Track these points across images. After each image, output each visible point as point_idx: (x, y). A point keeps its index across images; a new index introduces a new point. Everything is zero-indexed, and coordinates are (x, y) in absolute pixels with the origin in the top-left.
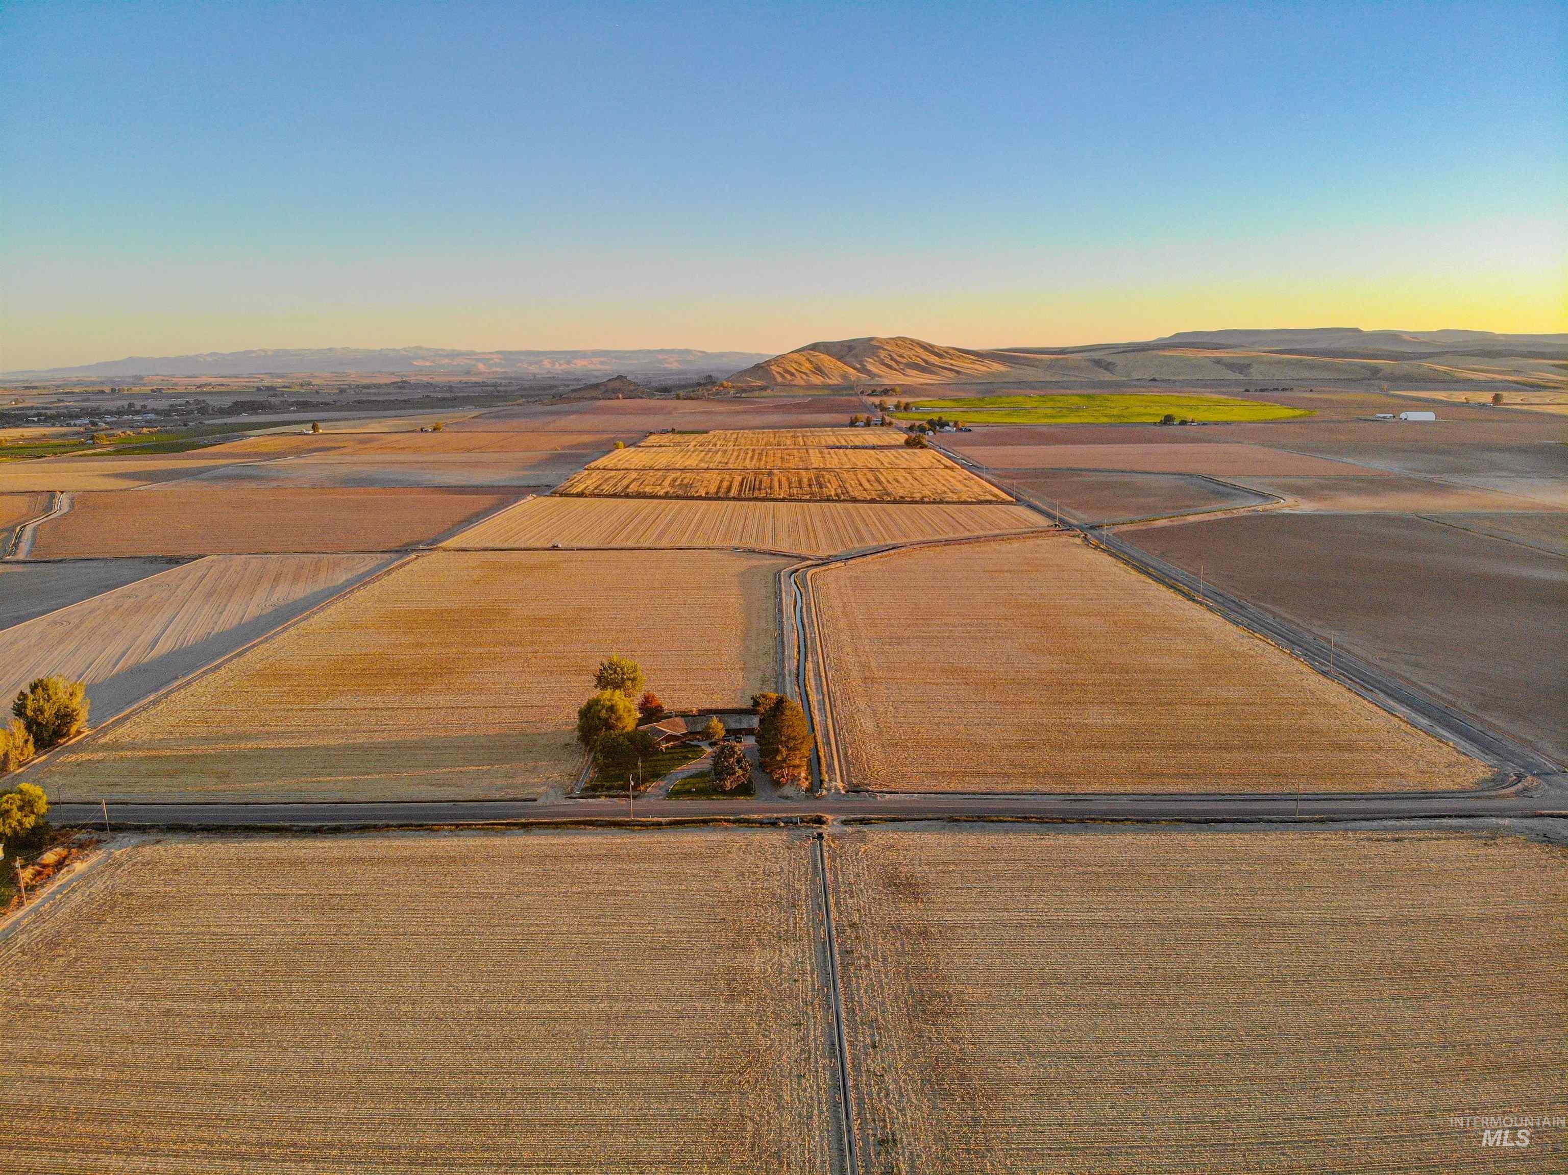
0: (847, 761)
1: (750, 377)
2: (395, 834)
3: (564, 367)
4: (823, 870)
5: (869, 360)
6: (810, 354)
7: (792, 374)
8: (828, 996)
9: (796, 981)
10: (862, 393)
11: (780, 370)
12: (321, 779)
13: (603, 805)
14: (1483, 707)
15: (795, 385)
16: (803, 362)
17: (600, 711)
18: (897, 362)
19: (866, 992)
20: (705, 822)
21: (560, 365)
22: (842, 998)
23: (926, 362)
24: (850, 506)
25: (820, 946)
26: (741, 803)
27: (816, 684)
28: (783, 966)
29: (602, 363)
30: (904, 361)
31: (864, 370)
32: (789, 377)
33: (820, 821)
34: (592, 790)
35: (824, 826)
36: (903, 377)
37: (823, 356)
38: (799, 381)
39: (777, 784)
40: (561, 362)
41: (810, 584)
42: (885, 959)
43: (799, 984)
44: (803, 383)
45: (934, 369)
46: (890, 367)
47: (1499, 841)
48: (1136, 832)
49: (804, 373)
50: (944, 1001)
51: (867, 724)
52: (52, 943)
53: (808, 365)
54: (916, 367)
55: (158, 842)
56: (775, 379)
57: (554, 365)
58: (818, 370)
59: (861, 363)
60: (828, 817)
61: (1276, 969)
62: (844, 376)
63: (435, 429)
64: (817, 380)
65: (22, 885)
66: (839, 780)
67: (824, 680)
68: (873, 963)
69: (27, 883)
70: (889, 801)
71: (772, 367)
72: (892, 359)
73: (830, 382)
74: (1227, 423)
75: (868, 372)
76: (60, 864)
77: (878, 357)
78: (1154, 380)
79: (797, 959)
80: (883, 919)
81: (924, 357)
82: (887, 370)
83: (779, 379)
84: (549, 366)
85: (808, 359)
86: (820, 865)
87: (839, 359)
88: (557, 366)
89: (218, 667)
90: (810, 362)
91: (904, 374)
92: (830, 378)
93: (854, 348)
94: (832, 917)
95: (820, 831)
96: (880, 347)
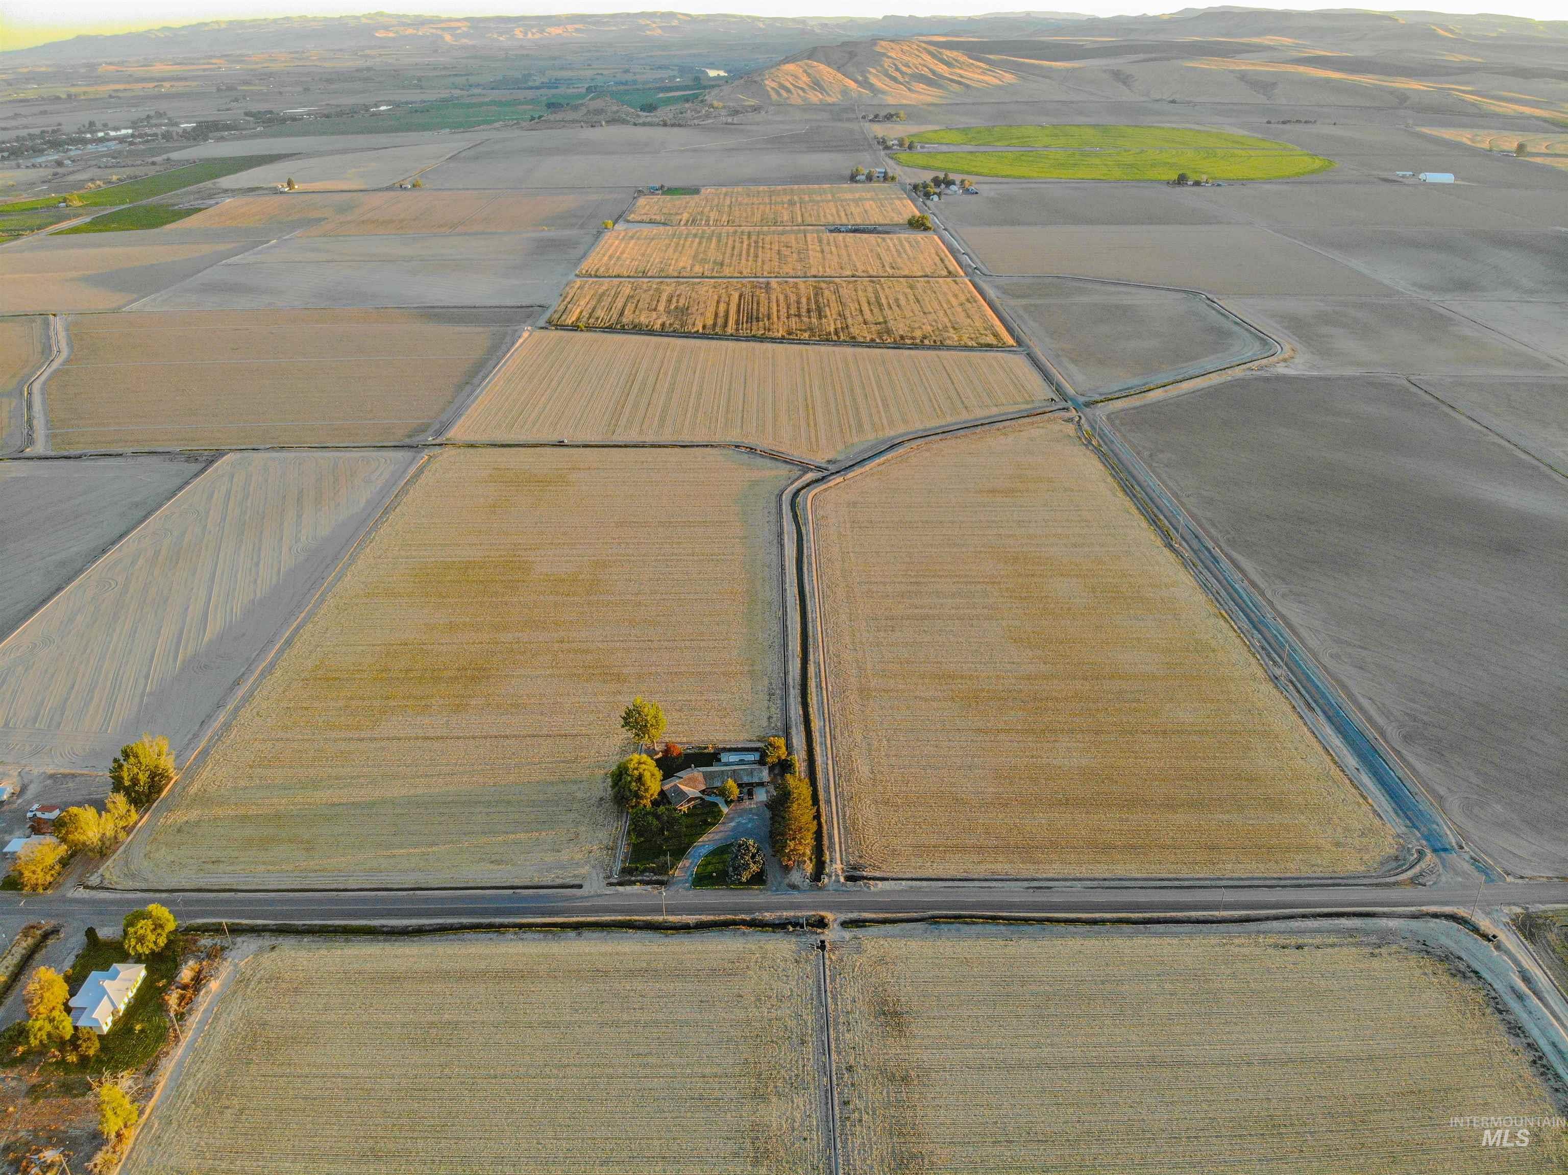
0: (845, 828)
1: (742, 93)
2: (469, 936)
3: (538, 36)
4: (825, 992)
5: (871, 70)
6: (806, 64)
7: (788, 91)
8: (829, 1158)
9: (805, 1139)
10: (864, 117)
11: (774, 85)
12: (395, 851)
13: (638, 896)
14: (1407, 738)
15: (791, 105)
16: (800, 75)
17: (630, 782)
18: (902, 73)
19: (859, 1153)
20: (726, 924)
21: (533, 34)
22: (840, 1161)
23: (933, 72)
24: (849, 351)
25: (823, 1093)
26: (755, 897)
27: (818, 700)
28: (794, 1121)
29: (577, 30)
30: (909, 71)
31: (865, 83)
32: (785, 94)
33: (821, 923)
34: (628, 876)
35: (826, 931)
36: (908, 94)
37: (822, 67)
38: (795, 99)
39: (787, 869)
40: (534, 31)
41: (810, 518)
42: (874, 1113)
43: (807, 1144)
44: (800, 102)
45: (941, 82)
46: (894, 79)
47: (1383, 950)
48: (1085, 936)
49: (802, 89)
50: (918, 1164)
51: (864, 770)
52: (216, 1091)
53: (805, 78)
54: (921, 78)
55: (273, 948)
56: (769, 97)
57: (526, 34)
58: (817, 85)
59: (863, 73)
60: (829, 916)
61: (1175, 1123)
62: (845, 92)
63: (414, 186)
64: (815, 97)
65: (172, 1014)
66: (839, 862)
67: (824, 692)
68: (865, 1117)
69: (175, 1010)
70: (882, 892)
71: (767, 82)
72: (897, 69)
73: (829, 100)
74: (1243, 182)
75: (871, 87)
76: (198, 981)
77: (882, 66)
78: (1173, 102)
79: (805, 1112)
80: (873, 1060)
81: (932, 66)
82: (892, 83)
83: (774, 96)
84: (521, 36)
85: (805, 71)
86: (823, 987)
87: (838, 69)
88: (530, 35)
89: (272, 665)
90: (808, 75)
91: (909, 89)
92: (829, 95)
93: (856, 55)
94: (833, 1058)
95: (822, 937)
96: (884, 55)
